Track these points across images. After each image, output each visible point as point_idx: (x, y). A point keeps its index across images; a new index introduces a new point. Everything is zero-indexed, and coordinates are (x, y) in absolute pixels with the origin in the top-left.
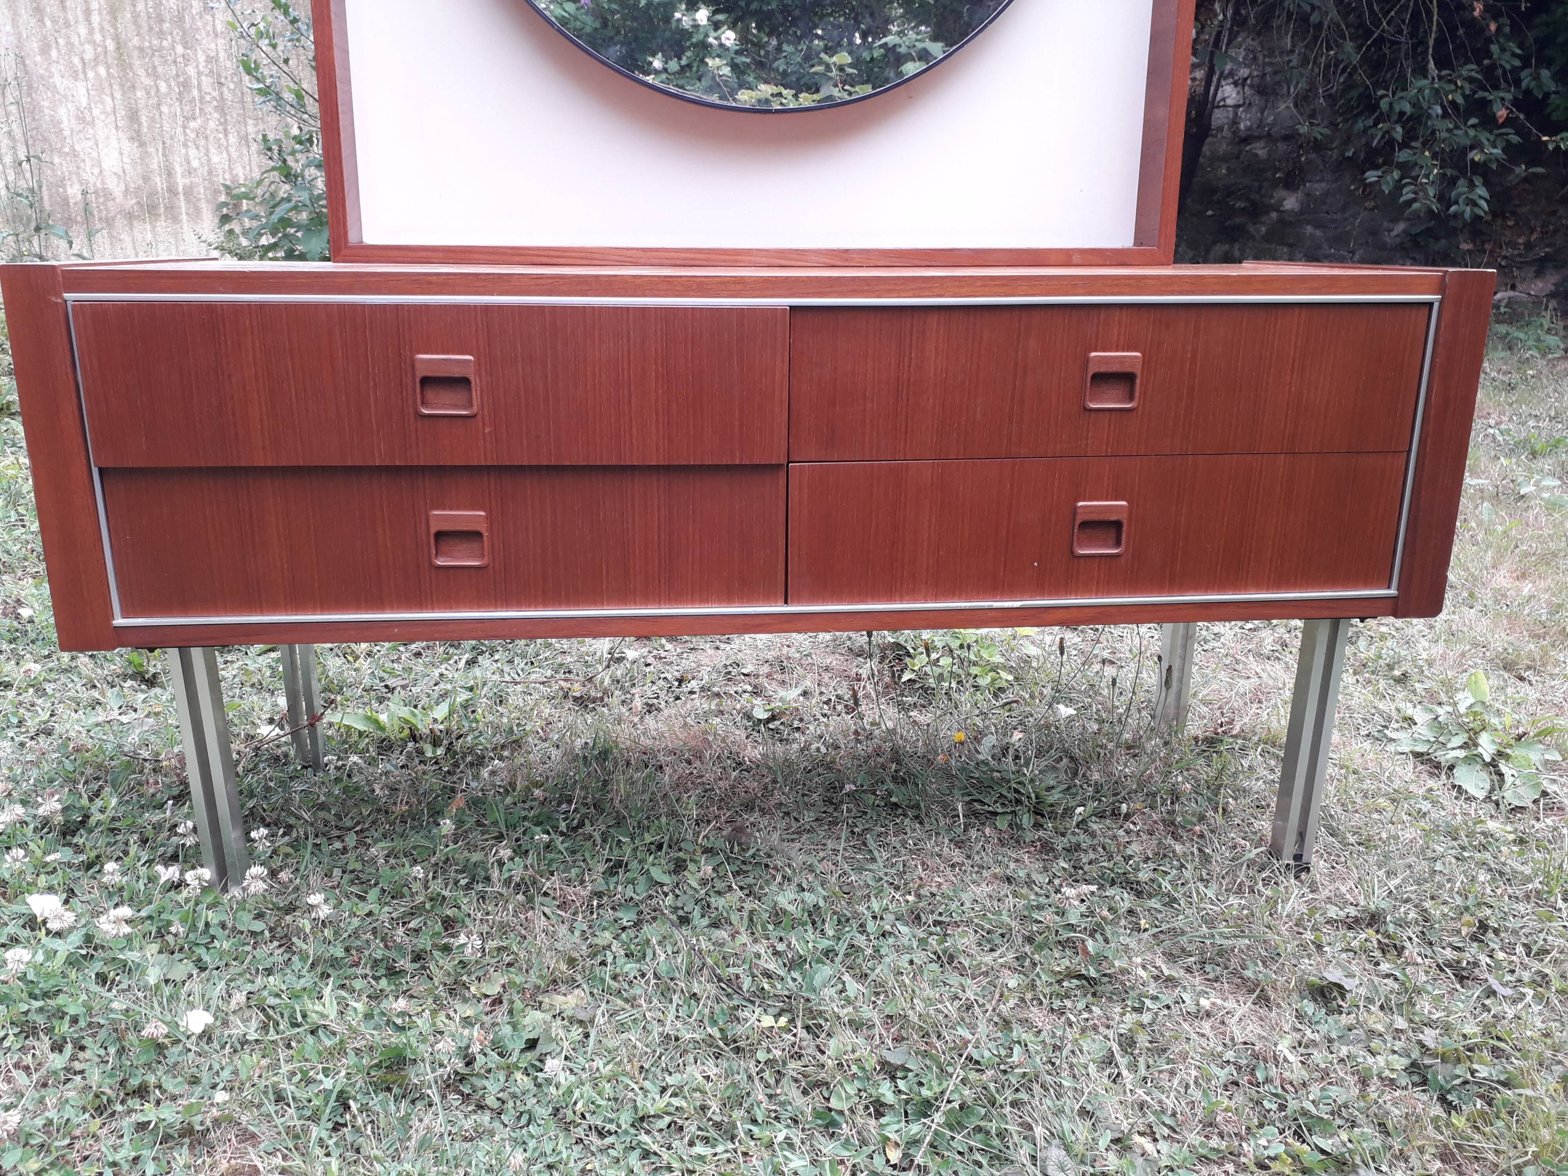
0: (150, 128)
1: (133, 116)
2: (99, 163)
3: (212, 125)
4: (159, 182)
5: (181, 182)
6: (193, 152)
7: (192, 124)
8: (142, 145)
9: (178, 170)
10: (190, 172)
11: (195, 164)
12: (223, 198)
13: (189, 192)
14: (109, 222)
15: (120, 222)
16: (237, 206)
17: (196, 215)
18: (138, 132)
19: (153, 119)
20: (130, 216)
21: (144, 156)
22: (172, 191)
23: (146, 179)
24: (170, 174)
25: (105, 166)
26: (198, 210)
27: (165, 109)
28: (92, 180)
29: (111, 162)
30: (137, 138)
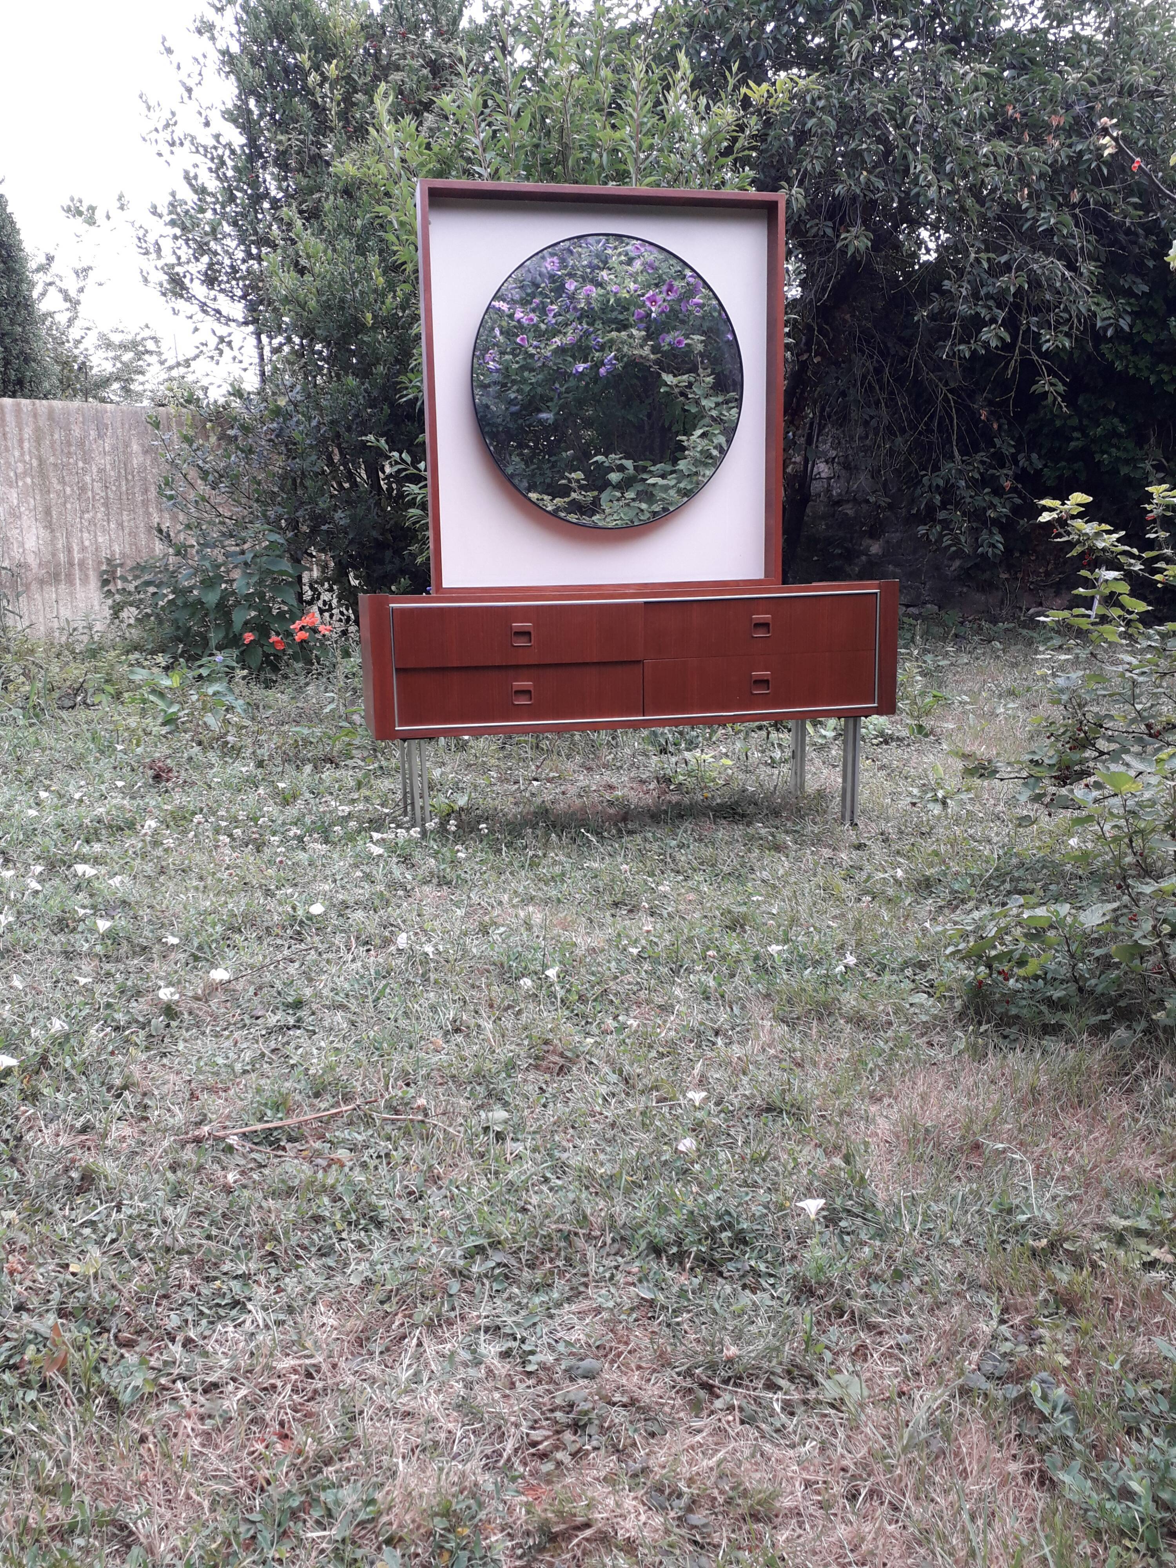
0: (58, 519)
1: (48, 512)
2: (22, 544)
3: (99, 515)
4: (62, 557)
5: (77, 556)
6: (86, 535)
7: (86, 516)
8: (52, 531)
9: (76, 548)
10: (83, 549)
11: (87, 543)
12: (104, 567)
13: (82, 563)
14: (27, 586)
15: (34, 586)
16: (114, 572)
17: (85, 580)
18: (50, 522)
19: (60, 513)
20: (42, 582)
21: (54, 538)
22: (71, 564)
23: (54, 555)
24: (70, 551)
25: (27, 546)
26: (87, 576)
27: (69, 506)
28: (18, 557)
29: (31, 543)
30: (50, 527)
